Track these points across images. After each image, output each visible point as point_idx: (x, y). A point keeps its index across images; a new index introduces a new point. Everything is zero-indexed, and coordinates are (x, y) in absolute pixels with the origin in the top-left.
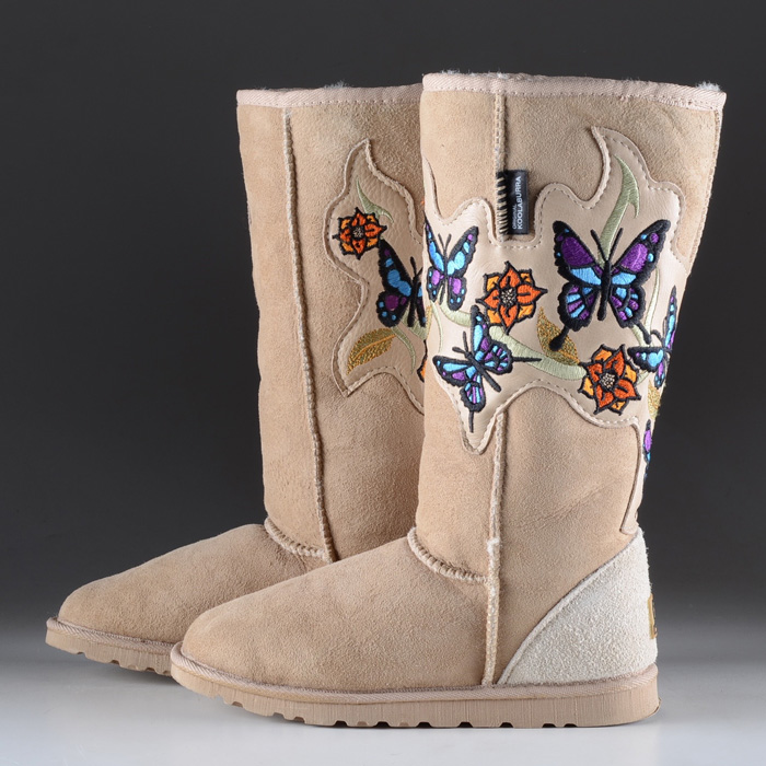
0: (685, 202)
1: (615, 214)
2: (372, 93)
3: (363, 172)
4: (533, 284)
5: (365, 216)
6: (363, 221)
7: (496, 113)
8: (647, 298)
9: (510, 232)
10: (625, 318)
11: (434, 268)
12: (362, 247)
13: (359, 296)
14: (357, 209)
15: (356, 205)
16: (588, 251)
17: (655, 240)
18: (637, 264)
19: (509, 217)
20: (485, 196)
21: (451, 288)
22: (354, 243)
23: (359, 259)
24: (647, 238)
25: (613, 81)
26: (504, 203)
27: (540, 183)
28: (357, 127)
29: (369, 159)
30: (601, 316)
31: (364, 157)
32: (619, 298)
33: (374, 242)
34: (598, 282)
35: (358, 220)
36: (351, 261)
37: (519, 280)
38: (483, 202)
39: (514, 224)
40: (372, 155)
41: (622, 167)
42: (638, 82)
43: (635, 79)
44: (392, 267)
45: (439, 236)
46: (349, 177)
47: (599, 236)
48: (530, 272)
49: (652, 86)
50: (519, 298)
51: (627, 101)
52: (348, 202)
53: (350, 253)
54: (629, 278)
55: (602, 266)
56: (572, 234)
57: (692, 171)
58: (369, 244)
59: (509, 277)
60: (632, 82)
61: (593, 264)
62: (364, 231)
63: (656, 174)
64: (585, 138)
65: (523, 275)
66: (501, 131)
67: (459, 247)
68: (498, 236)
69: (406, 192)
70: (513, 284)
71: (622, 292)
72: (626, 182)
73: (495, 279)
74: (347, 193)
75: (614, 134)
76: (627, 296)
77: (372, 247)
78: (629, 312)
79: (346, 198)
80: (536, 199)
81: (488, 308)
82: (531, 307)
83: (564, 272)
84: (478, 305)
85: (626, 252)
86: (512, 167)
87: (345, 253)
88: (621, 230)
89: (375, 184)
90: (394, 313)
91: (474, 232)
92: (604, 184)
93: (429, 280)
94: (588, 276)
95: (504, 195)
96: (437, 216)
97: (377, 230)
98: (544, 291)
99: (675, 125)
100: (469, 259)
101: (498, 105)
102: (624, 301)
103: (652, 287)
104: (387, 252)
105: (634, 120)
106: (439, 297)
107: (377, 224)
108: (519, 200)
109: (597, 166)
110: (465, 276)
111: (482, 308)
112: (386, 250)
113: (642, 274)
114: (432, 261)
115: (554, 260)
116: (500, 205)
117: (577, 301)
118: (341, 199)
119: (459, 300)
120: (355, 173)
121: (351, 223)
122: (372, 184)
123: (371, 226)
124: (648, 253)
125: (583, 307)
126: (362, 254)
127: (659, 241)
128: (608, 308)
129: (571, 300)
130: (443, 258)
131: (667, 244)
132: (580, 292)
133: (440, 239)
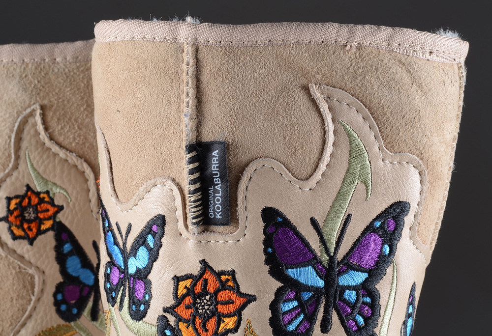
0: (427, 178)
1: (340, 196)
2: (42, 50)
3: (33, 142)
4: (237, 289)
5: (38, 194)
6: (35, 200)
7: (185, 67)
8: (383, 302)
9: (205, 221)
10: (355, 328)
11: (112, 263)
12: (35, 230)
13: (33, 287)
14: (28, 187)
15: (26, 181)
16: (307, 245)
17: (392, 228)
18: (369, 259)
19: (204, 203)
20: (173, 175)
21: (132, 291)
22: (26, 226)
23: (31, 243)
24: (382, 226)
25: (336, 25)
26: (198, 185)
27: (244, 158)
28: (25, 90)
29: (40, 128)
30: (325, 327)
31: (35, 125)
32: (347, 303)
33: (48, 224)
34: (321, 283)
35: (30, 199)
36: (22, 247)
37: (218, 284)
38: (170, 183)
39: (211, 212)
40: (44, 122)
41: (349, 136)
42: (367, 27)
43: (363, 23)
44: (70, 253)
45: (117, 224)
46: (18, 148)
47: (321, 225)
48: (233, 273)
49: (385, 32)
50: (219, 307)
51: (354, 50)
52: (17, 178)
53: (20, 237)
54: (359, 278)
55: (325, 263)
56: (286, 223)
57: (436, 139)
58: (43, 227)
59: (206, 280)
60: (360, 27)
61: (314, 261)
62: (36, 211)
63: (391, 144)
64: (301, 99)
65: (223, 278)
66: (192, 92)
67: (141, 241)
68: (191, 227)
69: (85, 165)
70: (211, 289)
71: (351, 296)
72: (355, 154)
73: (188, 283)
74: (16, 167)
75: (338, 93)
76: (357, 300)
77: (47, 230)
78: (360, 320)
79: (15, 174)
80: (238, 179)
81: (179, 319)
82: (235, 318)
83: (276, 272)
84: (167, 315)
85: (355, 244)
86: (207, 137)
87: (15, 237)
88: (349, 216)
89: (48, 157)
90: (75, 305)
91: (160, 222)
92: (326, 158)
93: (107, 277)
94: (308, 276)
95: (197, 175)
96: (113, 199)
97: (52, 210)
98: (251, 299)
99: (414, 80)
100: (154, 256)
101: (188, 57)
102: (353, 307)
103: (389, 287)
104: (64, 236)
105: (364, 75)
106: (118, 300)
107: (52, 202)
108: (217, 180)
109: (318, 134)
110: (150, 277)
111: (172, 320)
112: (63, 234)
113: (376, 272)
114: (110, 255)
115: (264, 258)
116: (192, 188)
117: (294, 309)
118: (9, 175)
119: (142, 308)
120: (24, 144)
121: (21, 202)
122: (45, 156)
123: (44, 206)
124: (383, 244)
125: (302, 316)
126: (35, 238)
127: (396, 228)
128: (335, 317)
129: (287, 309)
130: (123, 252)
131: (406, 232)
132: (297, 298)
133: (119, 229)
